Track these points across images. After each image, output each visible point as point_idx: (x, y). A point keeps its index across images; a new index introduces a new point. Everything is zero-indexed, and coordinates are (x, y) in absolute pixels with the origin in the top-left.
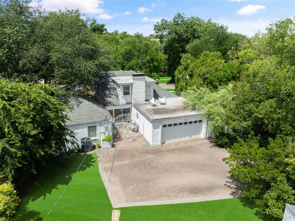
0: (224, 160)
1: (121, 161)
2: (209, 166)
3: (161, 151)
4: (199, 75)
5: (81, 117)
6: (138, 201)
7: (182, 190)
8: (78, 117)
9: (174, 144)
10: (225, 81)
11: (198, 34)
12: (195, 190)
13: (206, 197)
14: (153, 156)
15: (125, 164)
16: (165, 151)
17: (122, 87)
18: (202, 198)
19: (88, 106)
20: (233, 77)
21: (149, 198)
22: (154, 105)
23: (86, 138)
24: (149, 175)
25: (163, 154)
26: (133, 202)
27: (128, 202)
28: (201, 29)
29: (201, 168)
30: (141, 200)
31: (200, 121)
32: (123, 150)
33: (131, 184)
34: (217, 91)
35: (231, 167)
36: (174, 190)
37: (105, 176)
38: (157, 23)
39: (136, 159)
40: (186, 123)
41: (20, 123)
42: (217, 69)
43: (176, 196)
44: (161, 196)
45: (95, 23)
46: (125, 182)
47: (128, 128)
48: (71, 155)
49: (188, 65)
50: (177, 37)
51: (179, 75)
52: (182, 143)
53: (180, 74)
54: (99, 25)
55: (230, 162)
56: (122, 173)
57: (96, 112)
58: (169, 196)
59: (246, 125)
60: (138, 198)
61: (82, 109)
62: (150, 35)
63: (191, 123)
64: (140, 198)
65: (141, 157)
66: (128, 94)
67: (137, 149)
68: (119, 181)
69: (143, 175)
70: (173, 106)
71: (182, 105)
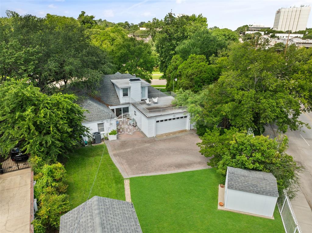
0: (197, 144)
1: (125, 149)
2: (190, 150)
3: (155, 141)
4: (187, 75)
5: (91, 116)
6: (141, 174)
7: (170, 166)
8: (90, 117)
9: (165, 135)
10: (208, 82)
11: (187, 34)
12: (179, 166)
13: (186, 169)
14: (149, 144)
15: (129, 151)
16: (158, 141)
17: (122, 90)
18: (184, 170)
19: (96, 107)
20: (214, 78)
21: (148, 172)
22: (149, 105)
23: (96, 133)
24: (147, 158)
25: (157, 143)
26: (137, 174)
27: (134, 174)
28: (190, 29)
29: (184, 151)
30: (143, 173)
31: (186, 117)
32: (126, 141)
33: (135, 164)
34: (201, 90)
35: (202, 149)
36: (165, 166)
37: (114, 160)
38: (149, 21)
39: (136, 147)
40: (174, 119)
41: (60, 124)
42: (201, 71)
43: (166, 170)
44: (156, 170)
45: (84, 15)
46: (130, 163)
47: (128, 124)
48: (86, 146)
49: (177, 66)
50: (168, 36)
51: (170, 75)
52: (171, 135)
53: (171, 73)
54: (88, 16)
55: (201, 146)
56: (127, 157)
57: (103, 112)
58: (161, 170)
59: (216, 120)
60: (140, 172)
61: (92, 110)
62: (141, 22)
63: (178, 118)
64: (142, 172)
65: (140, 146)
66: (127, 95)
67: (137, 140)
68: (126, 162)
69: (143, 158)
70: (165, 105)
71: (171, 104)
